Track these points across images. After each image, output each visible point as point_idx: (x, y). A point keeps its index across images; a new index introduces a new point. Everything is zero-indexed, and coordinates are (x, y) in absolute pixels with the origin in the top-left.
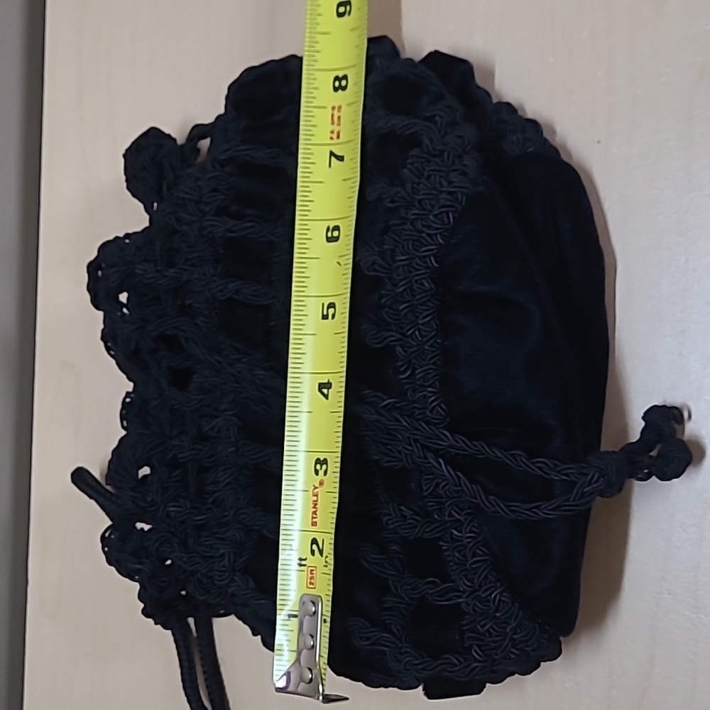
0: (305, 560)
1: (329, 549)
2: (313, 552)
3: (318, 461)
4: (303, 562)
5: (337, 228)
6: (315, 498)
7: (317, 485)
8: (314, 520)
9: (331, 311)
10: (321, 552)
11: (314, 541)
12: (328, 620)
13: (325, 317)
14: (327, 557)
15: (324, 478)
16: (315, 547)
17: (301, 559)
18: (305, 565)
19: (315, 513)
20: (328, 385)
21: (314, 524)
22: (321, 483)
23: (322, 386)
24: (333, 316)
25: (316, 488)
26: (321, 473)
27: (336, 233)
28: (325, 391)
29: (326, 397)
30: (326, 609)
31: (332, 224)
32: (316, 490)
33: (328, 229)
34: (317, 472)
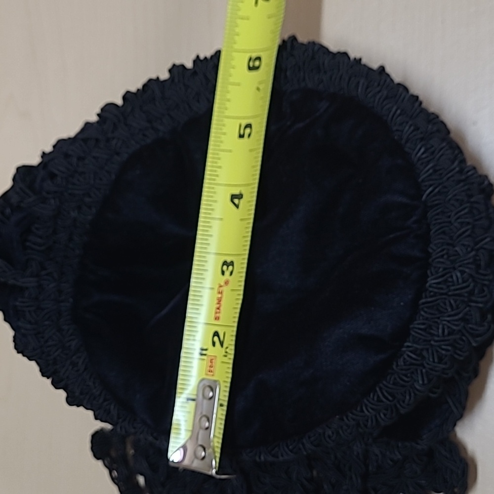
0: (206, 350)
1: (230, 341)
2: (214, 344)
3: (225, 263)
4: (204, 352)
5: (259, 58)
6: (220, 296)
7: (222, 284)
8: (218, 315)
9: (248, 131)
10: (222, 344)
11: (216, 334)
12: (226, 404)
13: (241, 136)
14: (227, 348)
15: (230, 278)
16: (216, 338)
17: (202, 349)
18: (205, 355)
19: (218, 308)
20: (240, 196)
21: (217, 318)
22: (227, 283)
23: (233, 197)
24: (249, 135)
25: (221, 286)
26: (227, 273)
27: (257, 63)
28: (236, 201)
29: (237, 206)
30: (223, 394)
31: (254, 55)
32: (221, 289)
33: (250, 59)
34: (223, 273)
